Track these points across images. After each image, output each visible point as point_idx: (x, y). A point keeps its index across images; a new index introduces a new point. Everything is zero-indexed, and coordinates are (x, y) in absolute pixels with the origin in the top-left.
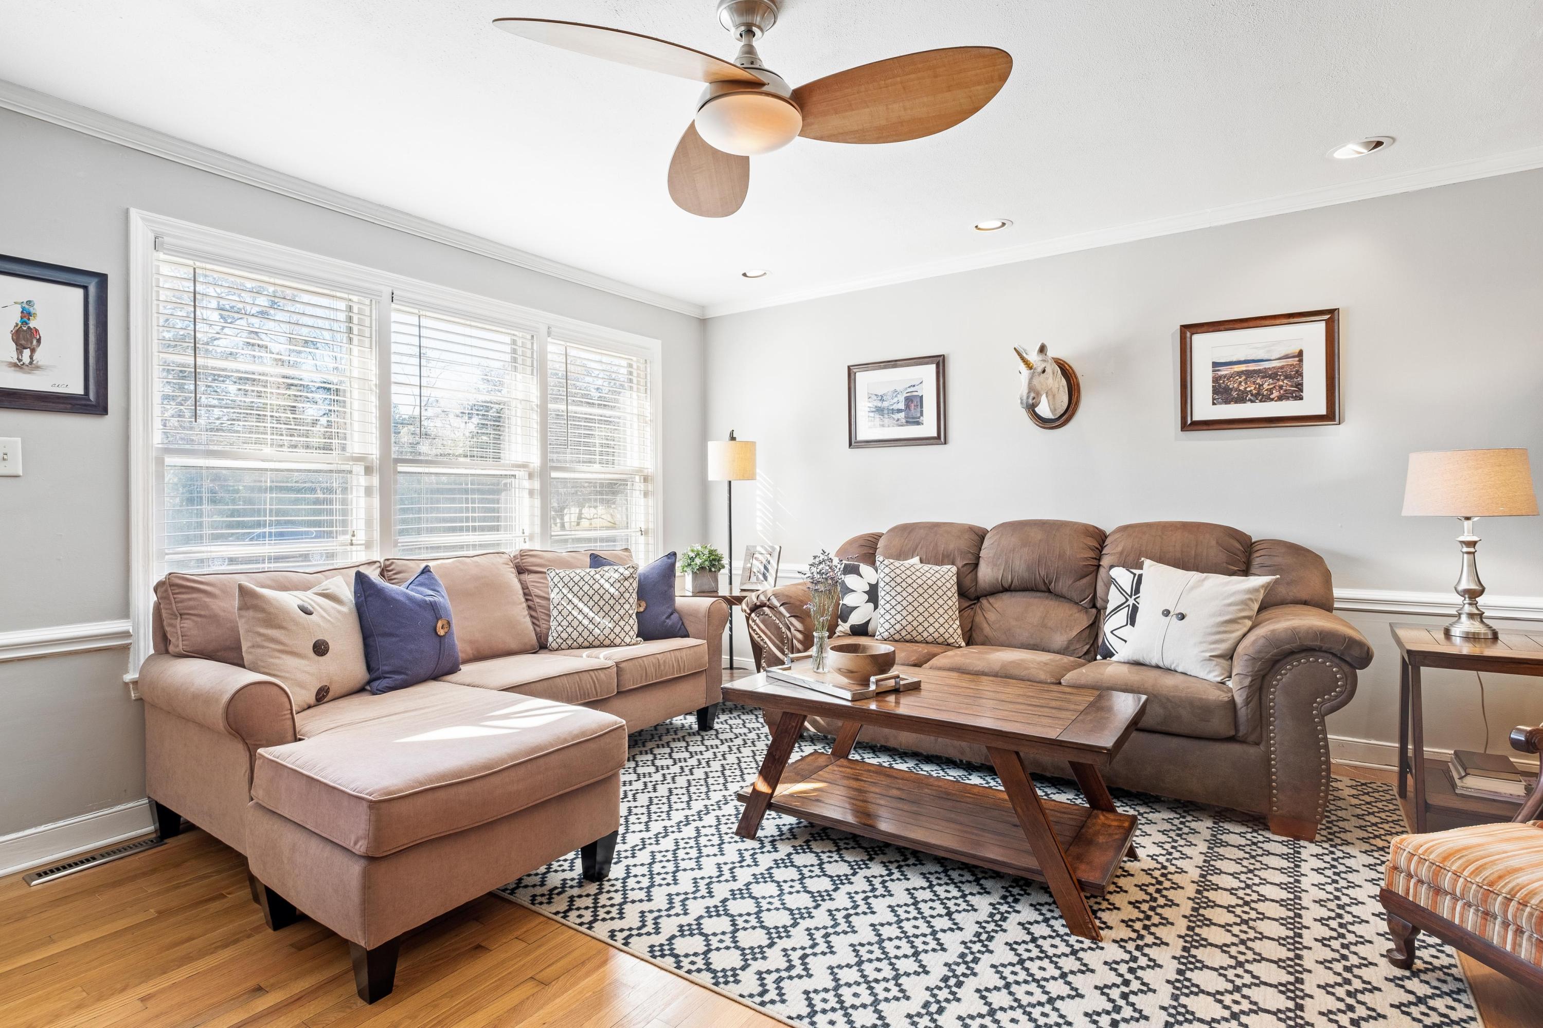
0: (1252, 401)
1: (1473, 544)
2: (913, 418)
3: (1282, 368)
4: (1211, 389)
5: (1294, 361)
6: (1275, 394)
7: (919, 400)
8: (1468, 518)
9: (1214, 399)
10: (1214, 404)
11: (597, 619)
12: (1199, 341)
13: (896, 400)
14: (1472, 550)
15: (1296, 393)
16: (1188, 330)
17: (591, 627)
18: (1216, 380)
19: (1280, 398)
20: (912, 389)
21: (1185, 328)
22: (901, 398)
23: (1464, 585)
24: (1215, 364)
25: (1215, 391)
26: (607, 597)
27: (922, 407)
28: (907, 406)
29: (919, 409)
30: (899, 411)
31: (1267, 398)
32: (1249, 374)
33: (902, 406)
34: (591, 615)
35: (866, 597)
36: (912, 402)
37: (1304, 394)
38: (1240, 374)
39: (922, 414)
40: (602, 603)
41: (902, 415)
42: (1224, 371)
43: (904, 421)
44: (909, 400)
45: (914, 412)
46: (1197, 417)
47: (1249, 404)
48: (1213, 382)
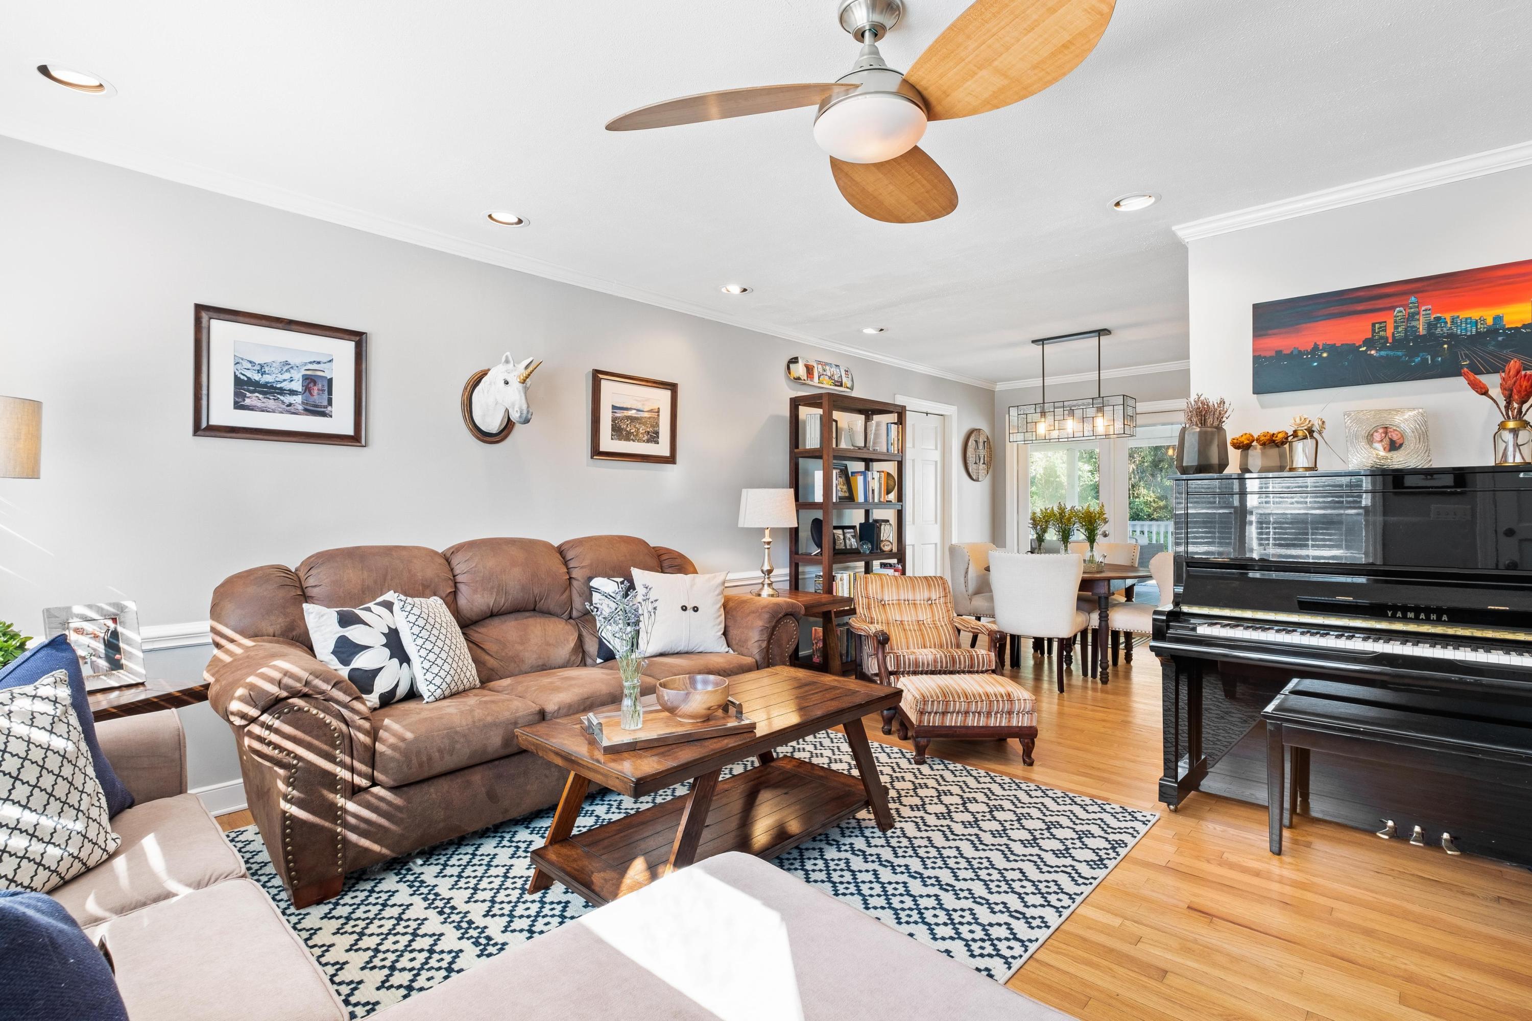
0: (632, 441)
2: (316, 406)
3: (648, 418)
4: (610, 426)
5: (654, 415)
6: (644, 438)
7: (326, 384)
9: (609, 436)
11: (47, 823)
12: (605, 385)
13: (287, 376)
15: (653, 439)
17: (37, 848)
18: (613, 420)
19: (647, 441)
20: (315, 366)
21: (596, 372)
22: (298, 375)
25: (610, 431)
26: (53, 762)
27: (330, 392)
28: (307, 389)
29: (326, 396)
30: (293, 392)
31: (639, 440)
33: (297, 386)
34: (29, 818)
35: (387, 652)
36: (315, 384)
37: (660, 440)
38: (629, 417)
39: (330, 402)
40: (47, 781)
41: (297, 400)
42: (619, 414)
43: (300, 407)
44: (310, 381)
45: (319, 398)
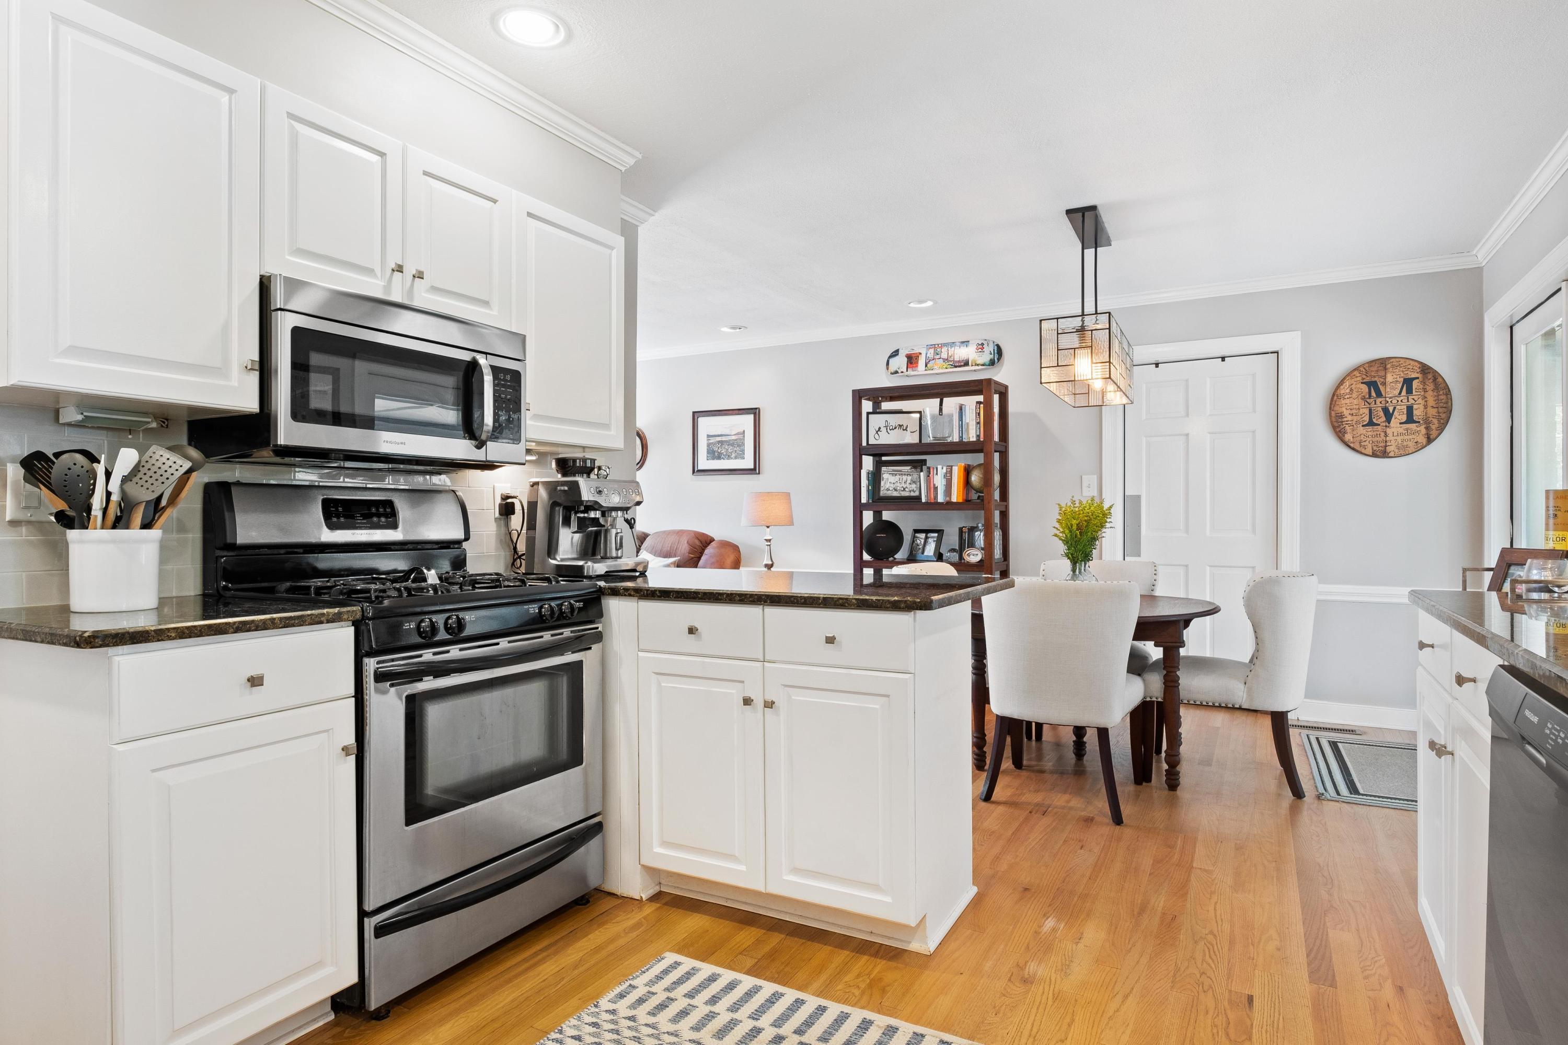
0: (724, 459)
1: (769, 540)
3: (736, 440)
4: (706, 451)
5: (740, 437)
6: (733, 455)
8: (768, 527)
9: (707, 457)
10: (707, 460)
12: (702, 421)
14: (769, 543)
15: (741, 456)
16: (696, 415)
18: (708, 445)
19: (736, 458)
21: (694, 413)
23: (765, 562)
24: (708, 436)
25: (708, 452)
31: (729, 457)
32: (721, 442)
37: (745, 456)
38: (719, 442)
42: (713, 440)
46: (700, 468)
47: (722, 460)
48: (707, 446)
